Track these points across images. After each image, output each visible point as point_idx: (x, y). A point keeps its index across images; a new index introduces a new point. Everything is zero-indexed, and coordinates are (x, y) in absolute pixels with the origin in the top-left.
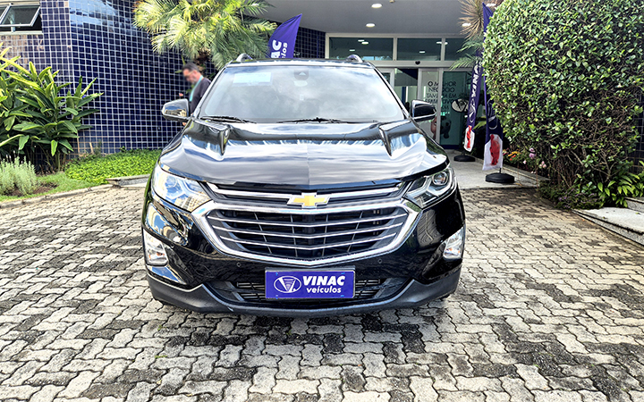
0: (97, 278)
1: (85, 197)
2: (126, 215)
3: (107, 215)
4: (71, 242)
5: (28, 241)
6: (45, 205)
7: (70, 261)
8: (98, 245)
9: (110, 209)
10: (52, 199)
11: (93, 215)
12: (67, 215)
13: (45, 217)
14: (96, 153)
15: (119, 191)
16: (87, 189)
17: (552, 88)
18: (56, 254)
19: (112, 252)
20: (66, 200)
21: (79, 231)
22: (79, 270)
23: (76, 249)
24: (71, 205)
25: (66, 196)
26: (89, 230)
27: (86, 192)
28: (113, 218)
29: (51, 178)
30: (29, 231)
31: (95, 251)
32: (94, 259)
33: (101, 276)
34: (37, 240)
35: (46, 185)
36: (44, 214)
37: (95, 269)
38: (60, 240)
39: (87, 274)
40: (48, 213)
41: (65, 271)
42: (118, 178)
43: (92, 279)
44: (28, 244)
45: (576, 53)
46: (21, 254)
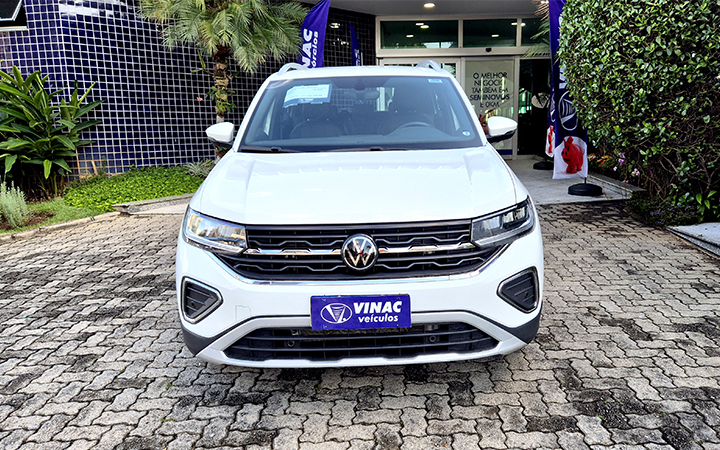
0: (97, 328)
1: (87, 229)
2: (135, 250)
3: (113, 250)
4: (69, 285)
5: (18, 285)
6: (38, 240)
7: (66, 308)
8: (99, 288)
9: (116, 242)
10: (48, 233)
11: (96, 250)
12: (64, 251)
13: (38, 255)
14: (100, 174)
15: (128, 219)
16: (89, 218)
17: (639, 81)
18: (50, 300)
19: (116, 295)
20: (64, 232)
21: (78, 271)
22: (76, 319)
23: (74, 294)
24: (69, 239)
25: (64, 228)
26: (91, 269)
27: (88, 222)
28: (119, 253)
29: (46, 205)
30: (19, 273)
31: (95, 295)
32: (95, 304)
33: (102, 326)
34: (28, 284)
35: (40, 215)
36: (37, 251)
37: (95, 317)
38: (55, 283)
39: (86, 323)
40: (42, 249)
41: (60, 321)
42: (126, 204)
43: (91, 329)
44: (17, 288)
45: (667, 38)
46: (9, 301)
